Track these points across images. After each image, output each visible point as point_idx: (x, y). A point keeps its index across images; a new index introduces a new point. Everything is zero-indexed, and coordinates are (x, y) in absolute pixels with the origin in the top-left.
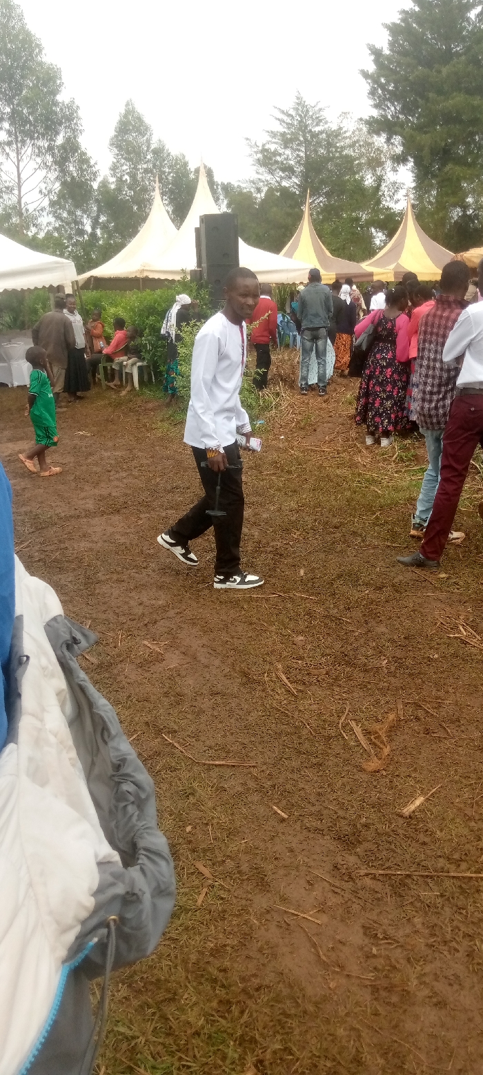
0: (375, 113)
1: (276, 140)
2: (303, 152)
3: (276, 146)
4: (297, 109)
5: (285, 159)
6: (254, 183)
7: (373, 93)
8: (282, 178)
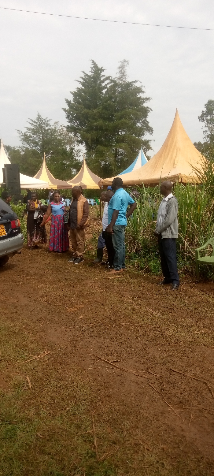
0: (69, 124)
1: (30, 131)
2: (41, 136)
3: (30, 134)
4: (38, 120)
5: (34, 139)
6: (21, 148)
7: (68, 117)
8: (33, 146)
